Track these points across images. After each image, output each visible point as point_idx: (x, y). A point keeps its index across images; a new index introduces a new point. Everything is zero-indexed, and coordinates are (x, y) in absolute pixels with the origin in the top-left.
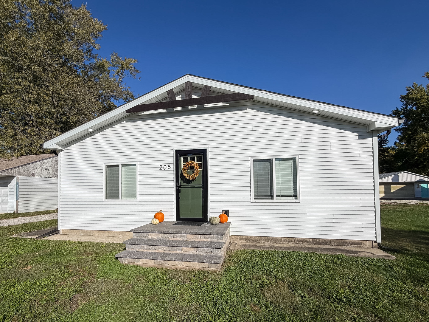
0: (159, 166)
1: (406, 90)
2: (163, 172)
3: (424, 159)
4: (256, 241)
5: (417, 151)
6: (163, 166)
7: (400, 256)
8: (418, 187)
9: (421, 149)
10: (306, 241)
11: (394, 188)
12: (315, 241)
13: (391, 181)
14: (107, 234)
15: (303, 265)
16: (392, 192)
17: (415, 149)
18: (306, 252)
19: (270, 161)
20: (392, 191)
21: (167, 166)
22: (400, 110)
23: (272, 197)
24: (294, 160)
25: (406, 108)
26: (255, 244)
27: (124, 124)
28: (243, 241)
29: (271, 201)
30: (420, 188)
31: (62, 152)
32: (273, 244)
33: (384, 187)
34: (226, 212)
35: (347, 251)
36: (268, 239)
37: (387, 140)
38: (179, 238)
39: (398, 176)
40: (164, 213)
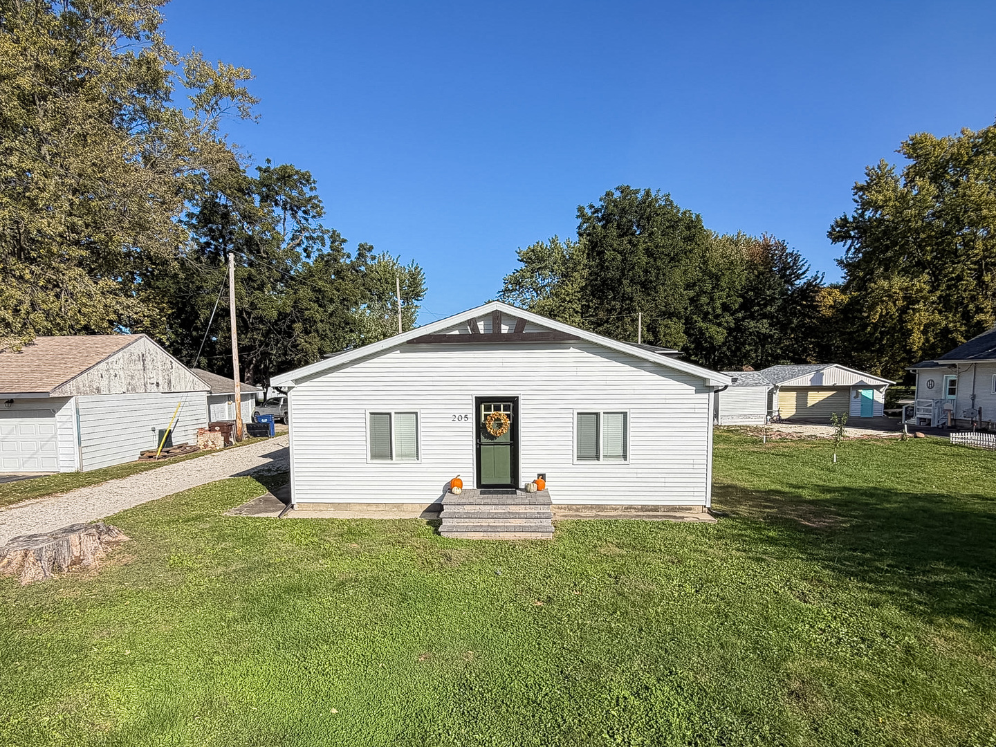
0: (451, 416)
1: (866, 174)
2: (457, 424)
3: (881, 333)
4: (577, 510)
5: (868, 317)
6: (457, 417)
7: (723, 520)
8: (856, 397)
9: (875, 314)
10: (635, 509)
11: (814, 398)
12: (644, 508)
13: (809, 384)
14: (374, 508)
15: (630, 530)
16: (809, 405)
17: (865, 312)
18: (633, 519)
19: (597, 414)
20: (810, 403)
21: (463, 417)
22: (851, 220)
23: (598, 459)
24: (625, 414)
25: (862, 215)
26: (577, 513)
27: (397, 354)
28: (562, 511)
29: (597, 462)
30: (859, 399)
31: (294, 389)
32: (598, 513)
33: (796, 395)
34: (542, 476)
35: (675, 517)
36: (592, 507)
37: (822, 283)
38: (500, 509)
39: (823, 374)
40: (462, 479)
